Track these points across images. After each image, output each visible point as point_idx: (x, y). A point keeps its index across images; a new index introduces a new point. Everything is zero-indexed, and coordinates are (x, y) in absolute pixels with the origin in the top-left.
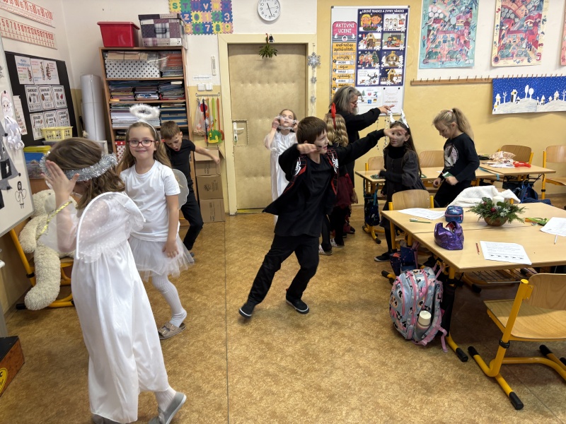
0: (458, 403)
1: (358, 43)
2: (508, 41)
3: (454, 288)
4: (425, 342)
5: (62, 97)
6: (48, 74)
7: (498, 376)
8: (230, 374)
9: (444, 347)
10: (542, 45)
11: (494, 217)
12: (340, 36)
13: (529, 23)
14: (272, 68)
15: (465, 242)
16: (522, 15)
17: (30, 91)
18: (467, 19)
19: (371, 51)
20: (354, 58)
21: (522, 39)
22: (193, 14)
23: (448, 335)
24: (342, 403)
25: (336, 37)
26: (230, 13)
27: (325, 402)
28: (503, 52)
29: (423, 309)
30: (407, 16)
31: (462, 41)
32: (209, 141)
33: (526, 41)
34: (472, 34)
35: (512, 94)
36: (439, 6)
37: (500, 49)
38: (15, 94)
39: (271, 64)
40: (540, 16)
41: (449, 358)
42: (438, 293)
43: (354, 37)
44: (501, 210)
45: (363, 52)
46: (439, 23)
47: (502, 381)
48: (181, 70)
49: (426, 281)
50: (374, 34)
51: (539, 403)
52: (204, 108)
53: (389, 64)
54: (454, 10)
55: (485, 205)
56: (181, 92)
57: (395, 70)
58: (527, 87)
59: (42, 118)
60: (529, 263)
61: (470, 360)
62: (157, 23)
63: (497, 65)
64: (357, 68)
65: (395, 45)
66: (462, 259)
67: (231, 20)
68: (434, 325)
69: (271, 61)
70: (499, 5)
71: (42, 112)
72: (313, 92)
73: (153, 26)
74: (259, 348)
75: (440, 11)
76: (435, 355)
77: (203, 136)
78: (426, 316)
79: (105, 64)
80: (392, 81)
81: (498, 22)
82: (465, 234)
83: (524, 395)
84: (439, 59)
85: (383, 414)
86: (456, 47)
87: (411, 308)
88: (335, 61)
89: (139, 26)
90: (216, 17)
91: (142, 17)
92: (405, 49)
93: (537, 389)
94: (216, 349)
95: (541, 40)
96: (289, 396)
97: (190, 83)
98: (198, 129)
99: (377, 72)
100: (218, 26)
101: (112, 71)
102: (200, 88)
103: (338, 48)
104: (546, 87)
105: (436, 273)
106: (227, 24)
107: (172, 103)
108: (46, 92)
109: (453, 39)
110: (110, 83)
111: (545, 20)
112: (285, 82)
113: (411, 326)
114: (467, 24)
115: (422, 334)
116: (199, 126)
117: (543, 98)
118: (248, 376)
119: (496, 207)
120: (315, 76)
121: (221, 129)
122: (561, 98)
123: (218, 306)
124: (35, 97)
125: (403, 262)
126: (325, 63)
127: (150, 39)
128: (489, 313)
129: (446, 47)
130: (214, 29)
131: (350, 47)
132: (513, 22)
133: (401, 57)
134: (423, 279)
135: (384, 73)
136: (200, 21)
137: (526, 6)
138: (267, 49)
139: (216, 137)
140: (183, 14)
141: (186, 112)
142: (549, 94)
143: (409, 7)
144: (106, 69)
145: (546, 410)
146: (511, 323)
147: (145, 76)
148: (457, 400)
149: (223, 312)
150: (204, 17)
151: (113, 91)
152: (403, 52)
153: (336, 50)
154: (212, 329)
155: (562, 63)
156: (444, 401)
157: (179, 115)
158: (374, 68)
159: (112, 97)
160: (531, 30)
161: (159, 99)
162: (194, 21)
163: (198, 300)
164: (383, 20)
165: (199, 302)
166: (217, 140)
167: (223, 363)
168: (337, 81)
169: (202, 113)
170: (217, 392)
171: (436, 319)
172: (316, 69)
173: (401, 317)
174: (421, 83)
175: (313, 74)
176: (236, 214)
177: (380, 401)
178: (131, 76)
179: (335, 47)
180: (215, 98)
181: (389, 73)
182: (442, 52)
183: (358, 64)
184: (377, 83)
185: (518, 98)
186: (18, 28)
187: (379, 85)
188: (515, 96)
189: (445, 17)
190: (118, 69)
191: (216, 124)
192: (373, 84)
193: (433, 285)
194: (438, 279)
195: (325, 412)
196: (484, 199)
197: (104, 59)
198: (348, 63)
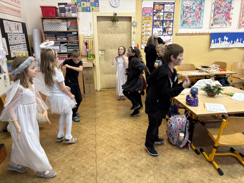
0: (196, 173)
1: (153, 17)
2: (217, 17)
3: (194, 123)
4: (181, 146)
5: (24, 39)
6: (18, 29)
7: (213, 161)
8: (97, 160)
9: (190, 148)
10: (231, 19)
11: (211, 92)
12: (146, 13)
13: (226, 9)
14: (116, 27)
15: (199, 103)
16: (223, 6)
17: (10, 36)
18: (200, 7)
19: (159, 21)
20: (151, 23)
21: (223, 16)
22: (82, 3)
23: (191, 143)
24: (146, 173)
25: (144, 14)
26: (98, 3)
27: (138, 172)
28: (215, 22)
29: (181, 132)
30: (174, 6)
31: (198, 17)
32: (89, 59)
33: (225, 17)
34: (202, 14)
35: (219, 39)
36: (188, 1)
37: (214, 20)
38: (3, 37)
39: (116, 25)
40: (231, 6)
41: (192, 153)
42: (187, 125)
43: (151, 14)
44: (214, 90)
45: (156, 21)
46: (188, 9)
47: (214, 163)
48: (77, 27)
49: (182, 120)
50: (160, 13)
51: (230, 173)
52: (86, 44)
53: (167, 26)
54: (194, 3)
55: (207, 87)
56: (76, 37)
57: (169, 29)
58: (225, 37)
59: (15, 48)
60: (226, 112)
61: (201, 154)
62: (66, 6)
63: (213, 27)
64: (153, 28)
65: (169, 18)
66: (198, 111)
67: (98, 6)
68: (185, 139)
69: (116, 24)
70: (214, 2)
71: (15, 45)
72: (134, 38)
73: (64, 8)
74: (110, 149)
75: (188, 4)
76: (186, 152)
77: (86, 56)
78: (182, 135)
79: (43, 24)
80: (168, 33)
81: (213, 9)
82: (199, 100)
83: (224, 169)
84: (188, 24)
85: (163, 177)
86: (195, 19)
87: (176, 132)
88: (143, 25)
89: (58, 8)
90: (92, 4)
91: (59, 4)
92: (173, 20)
93: (229, 167)
94: (91, 149)
95: (231, 16)
96: (123, 170)
97: (80, 33)
98: (84, 53)
99: (162, 30)
100: (93, 8)
101: (46, 28)
102: (85, 36)
103: (144, 19)
104: (233, 37)
105: (186, 116)
106: (97, 8)
107: (72, 42)
108: (17, 36)
109: (194, 16)
110: (45, 32)
111: (233, 8)
112: (122, 33)
113: (176, 139)
114: (200, 9)
115: (180, 143)
116: (84, 52)
117: (232, 41)
118: (105, 161)
119: (212, 88)
120: (135, 31)
121: (94, 53)
122: (239, 41)
123: (92, 131)
124: (12, 38)
125: (172, 112)
126: (139, 25)
127: (63, 14)
128: (209, 134)
129: (191, 19)
130: (91, 10)
131: (150, 19)
132: (219, 9)
133: (172, 23)
134: (181, 119)
135: (164, 30)
136: (85, 6)
137: (225, 2)
138: (114, 19)
139: (92, 57)
140: (77, 3)
141: (78, 46)
142: (234, 40)
143: (175, 1)
144: (43, 27)
145: (233, 175)
146: (218, 138)
147: (61, 30)
148: (195, 171)
149: (94, 133)
150: (87, 4)
151: (47, 36)
152: (172, 21)
153: (144, 20)
154: (89, 141)
155: (240, 27)
156: (189, 171)
157: (76, 47)
158: (160, 28)
159: (46, 39)
160: (227, 12)
161: (67, 40)
162: (82, 6)
163: (84, 128)
164: (164, 7)
165: (84, 129)
166: (92, 58)
167: (94, 155)
168: (144, 33)
169: (86, 46)
170: (92, 168)
171: (186, 136)
172: (135, 28)
173: (171, 135)
174: (180, 34)
175: (134, 30)
176: (100, 91)
177: (162, 172)
178: (54, 30)
179: (143, 18)
180: (91, 40)
181: (167, 30)
182: (189, 21)
183: (153, 26)
184: (161, 34)
185: (221, 42)
186: (4, 8)
187: (162, 35)
188: (220, 41)
189: (191, 6)
190: (49, 27)
191: (92, 51)
192: (160, 35)
193: (185, 122)
194: (187, 119)
195: (138, 177)
196: (207, 85)
197: (43, 22)
198: (149, 25)
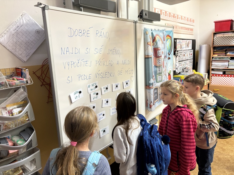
6: (188, 46)
17: (180, 53)
59: (182, 64)
101: (216, 43)
108: (185, 53)
110: (214, 48)
144: (213, 42)
151: (215, 51)
159: (214, 54)
178: (226, 44)
186: (180, 29)
190: (220, 41)
197: (214, 37)
